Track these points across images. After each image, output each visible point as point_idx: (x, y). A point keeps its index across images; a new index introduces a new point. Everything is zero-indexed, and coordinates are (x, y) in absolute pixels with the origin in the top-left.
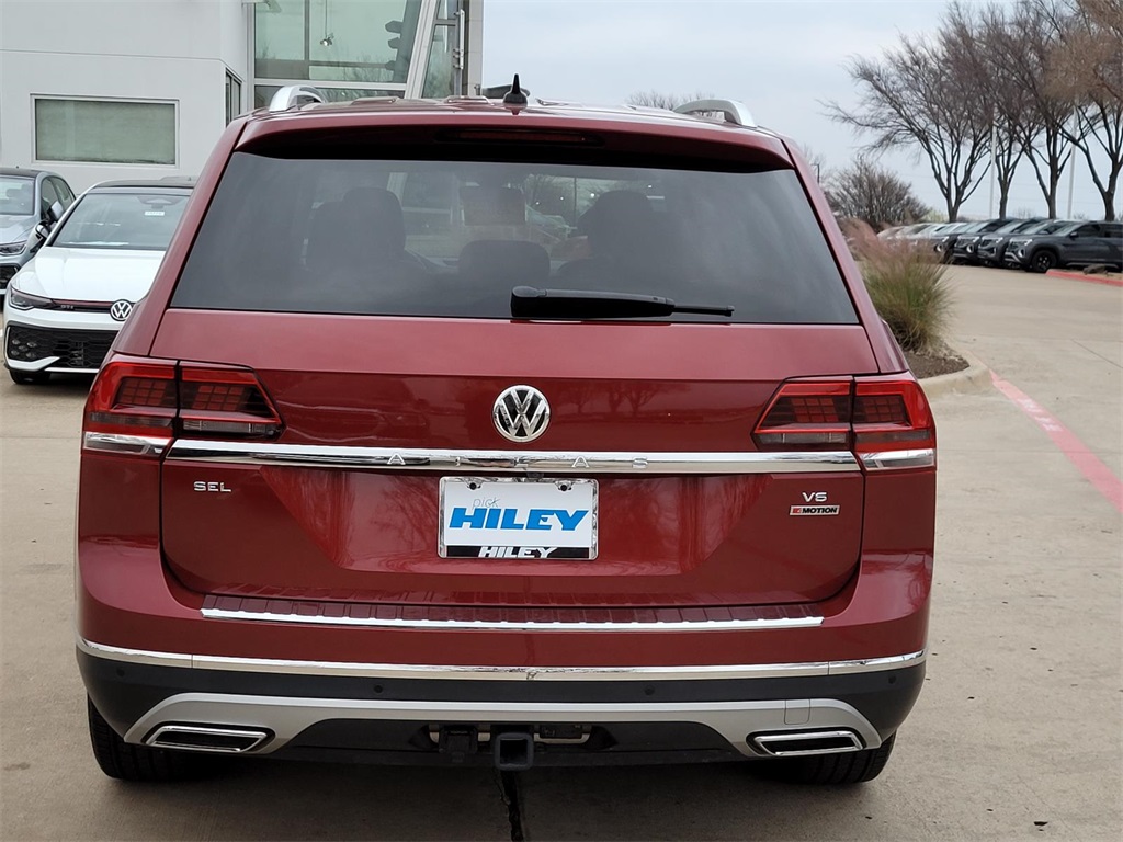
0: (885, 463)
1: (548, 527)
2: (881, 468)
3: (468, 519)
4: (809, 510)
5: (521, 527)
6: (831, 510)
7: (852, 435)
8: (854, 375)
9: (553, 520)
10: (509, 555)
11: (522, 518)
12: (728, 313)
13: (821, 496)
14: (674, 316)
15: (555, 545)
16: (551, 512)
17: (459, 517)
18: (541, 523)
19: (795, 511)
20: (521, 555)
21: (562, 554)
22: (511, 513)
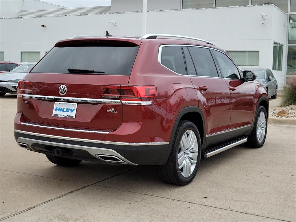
0: (128, 103)
1: (68, 112)
2: (127, 104)
3: (58, 109)
4: (110, 111)
5: (65, 111)
6: (115, 112)
7: (120, 97)
8: (121, 85)
9: (70, 111)
10: (62, 116)
11: (65, 110)
12: (104, 73)
13: (113, 109)
14: (95, 73)
15: (69, 115)
16: (69, 109)
17: (56, 109)
18: (68, 111)
19: (108, 111)
20: (64, 117)
21: (69, 116)
22: (64, 109)
